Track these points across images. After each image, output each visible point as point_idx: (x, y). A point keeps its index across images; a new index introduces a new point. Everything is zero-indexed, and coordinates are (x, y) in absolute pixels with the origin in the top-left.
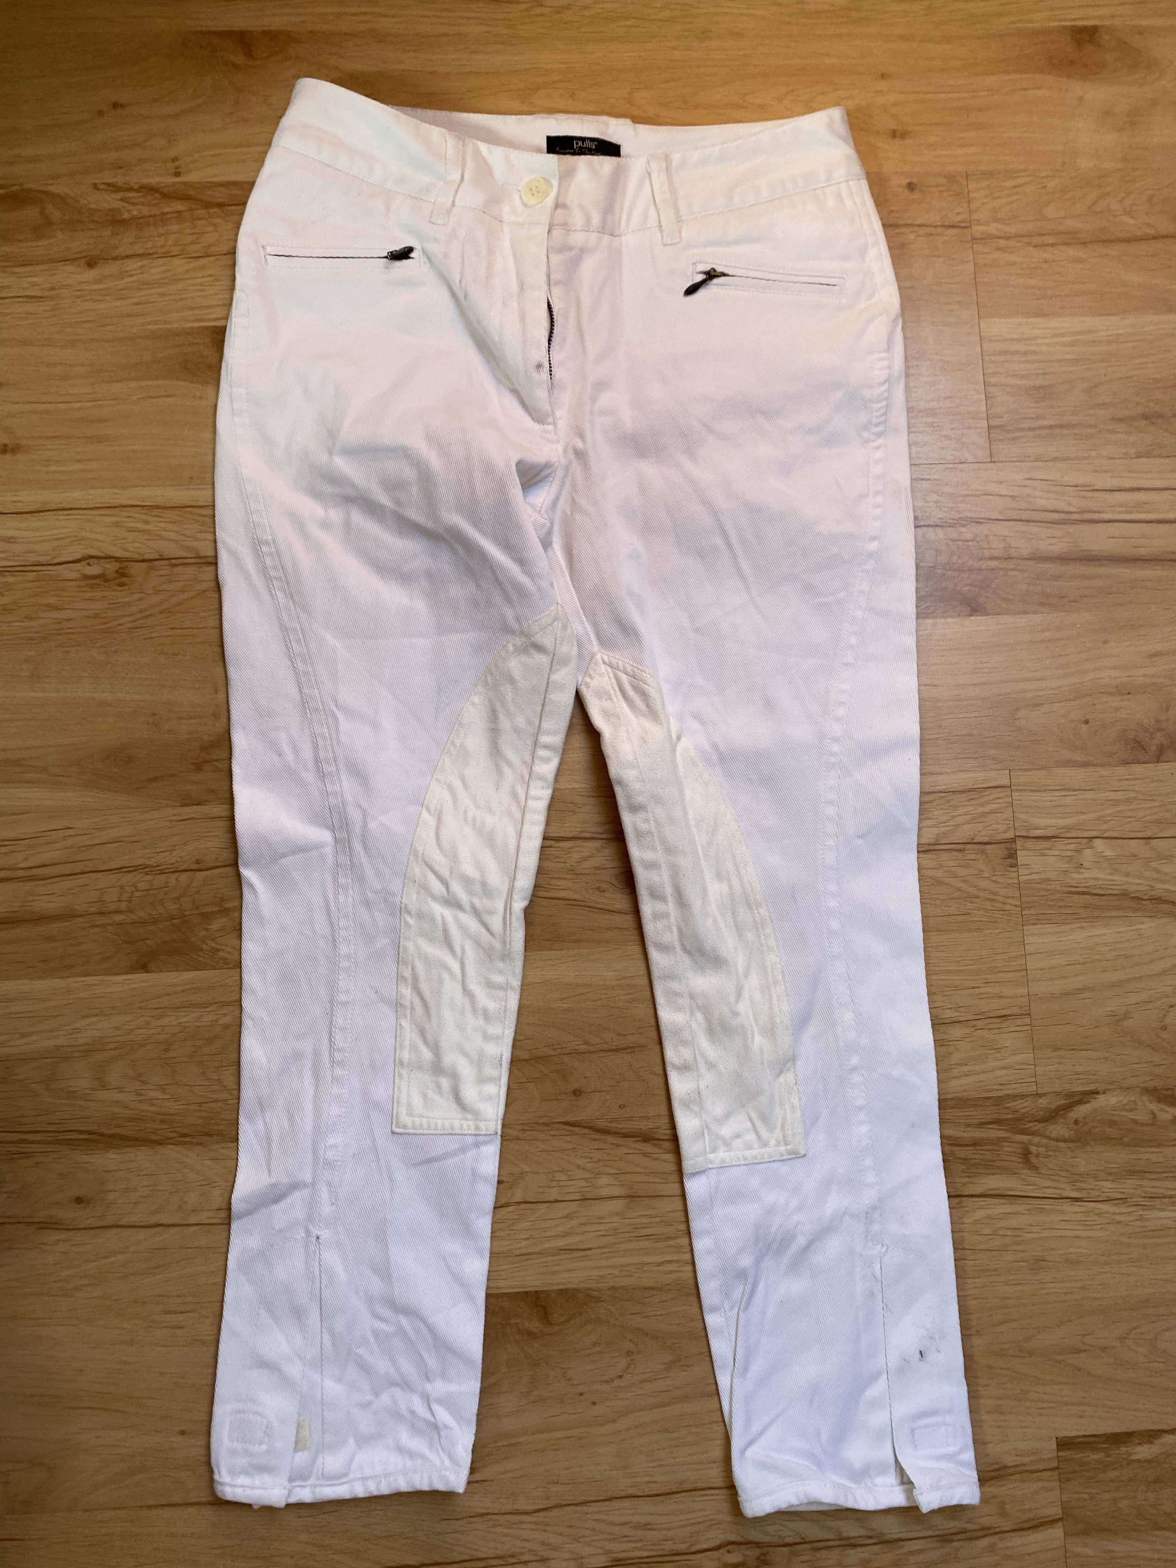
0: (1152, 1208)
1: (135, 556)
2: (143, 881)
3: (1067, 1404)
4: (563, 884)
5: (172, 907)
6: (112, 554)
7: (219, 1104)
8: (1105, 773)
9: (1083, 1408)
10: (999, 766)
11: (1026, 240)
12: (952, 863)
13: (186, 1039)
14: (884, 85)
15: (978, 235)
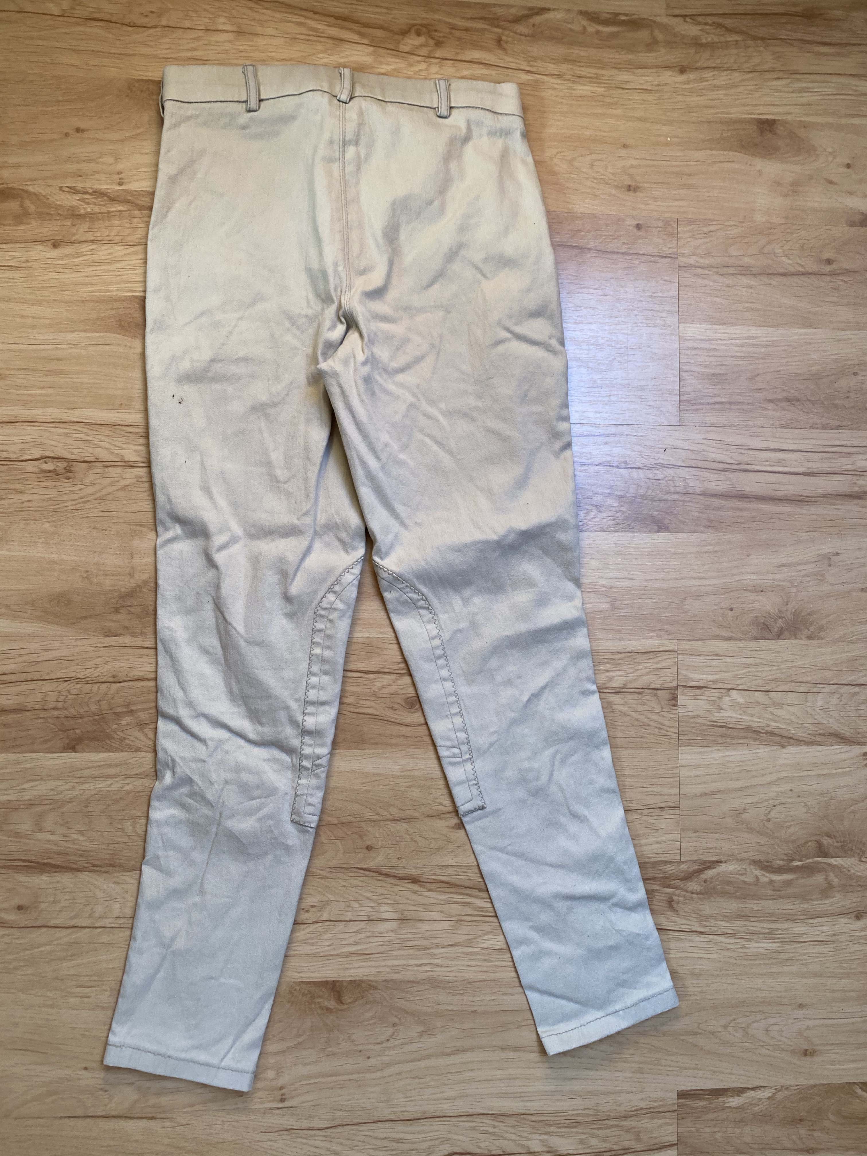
0: (750, 940)
1: (78, 458)
2: (74, 688)
3: (686, 1069)
4: (368, 703)
5: (94, 707)
6: (62, 456)
7: (121, 845)
8: (742, 645)
9: (696, 1071)
10: (670, 637)
11: (715, 270)
12: (634, 702)
13: (99, 800)
14: (623, 152)
15: (681, 264)
